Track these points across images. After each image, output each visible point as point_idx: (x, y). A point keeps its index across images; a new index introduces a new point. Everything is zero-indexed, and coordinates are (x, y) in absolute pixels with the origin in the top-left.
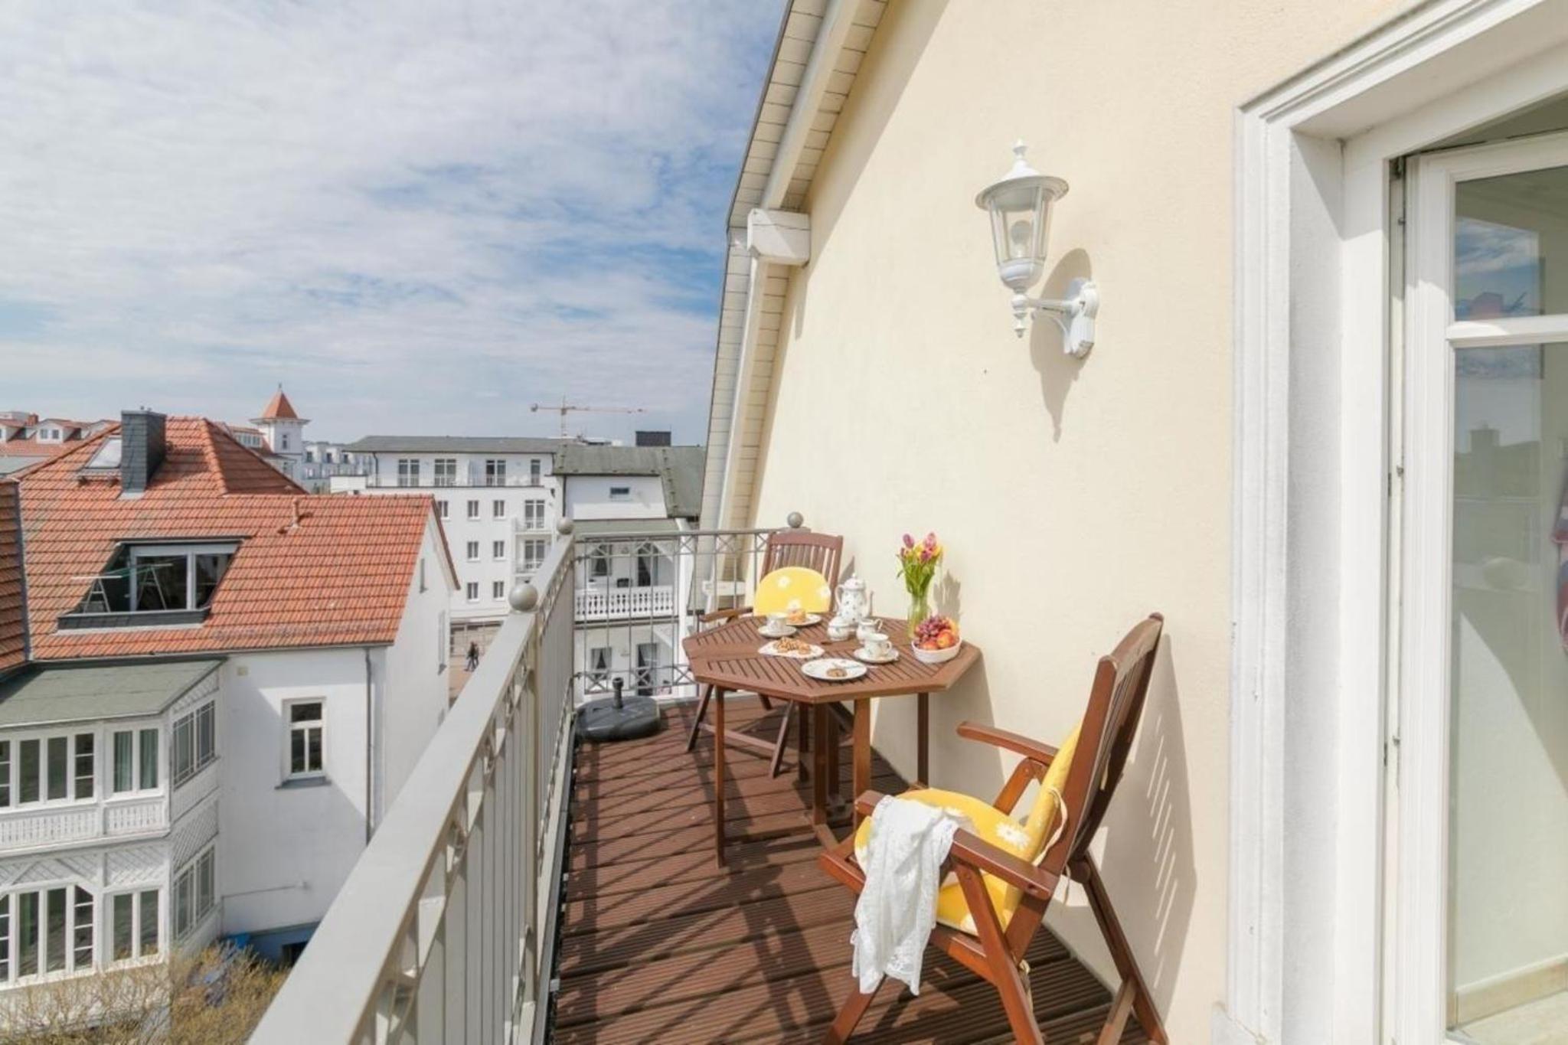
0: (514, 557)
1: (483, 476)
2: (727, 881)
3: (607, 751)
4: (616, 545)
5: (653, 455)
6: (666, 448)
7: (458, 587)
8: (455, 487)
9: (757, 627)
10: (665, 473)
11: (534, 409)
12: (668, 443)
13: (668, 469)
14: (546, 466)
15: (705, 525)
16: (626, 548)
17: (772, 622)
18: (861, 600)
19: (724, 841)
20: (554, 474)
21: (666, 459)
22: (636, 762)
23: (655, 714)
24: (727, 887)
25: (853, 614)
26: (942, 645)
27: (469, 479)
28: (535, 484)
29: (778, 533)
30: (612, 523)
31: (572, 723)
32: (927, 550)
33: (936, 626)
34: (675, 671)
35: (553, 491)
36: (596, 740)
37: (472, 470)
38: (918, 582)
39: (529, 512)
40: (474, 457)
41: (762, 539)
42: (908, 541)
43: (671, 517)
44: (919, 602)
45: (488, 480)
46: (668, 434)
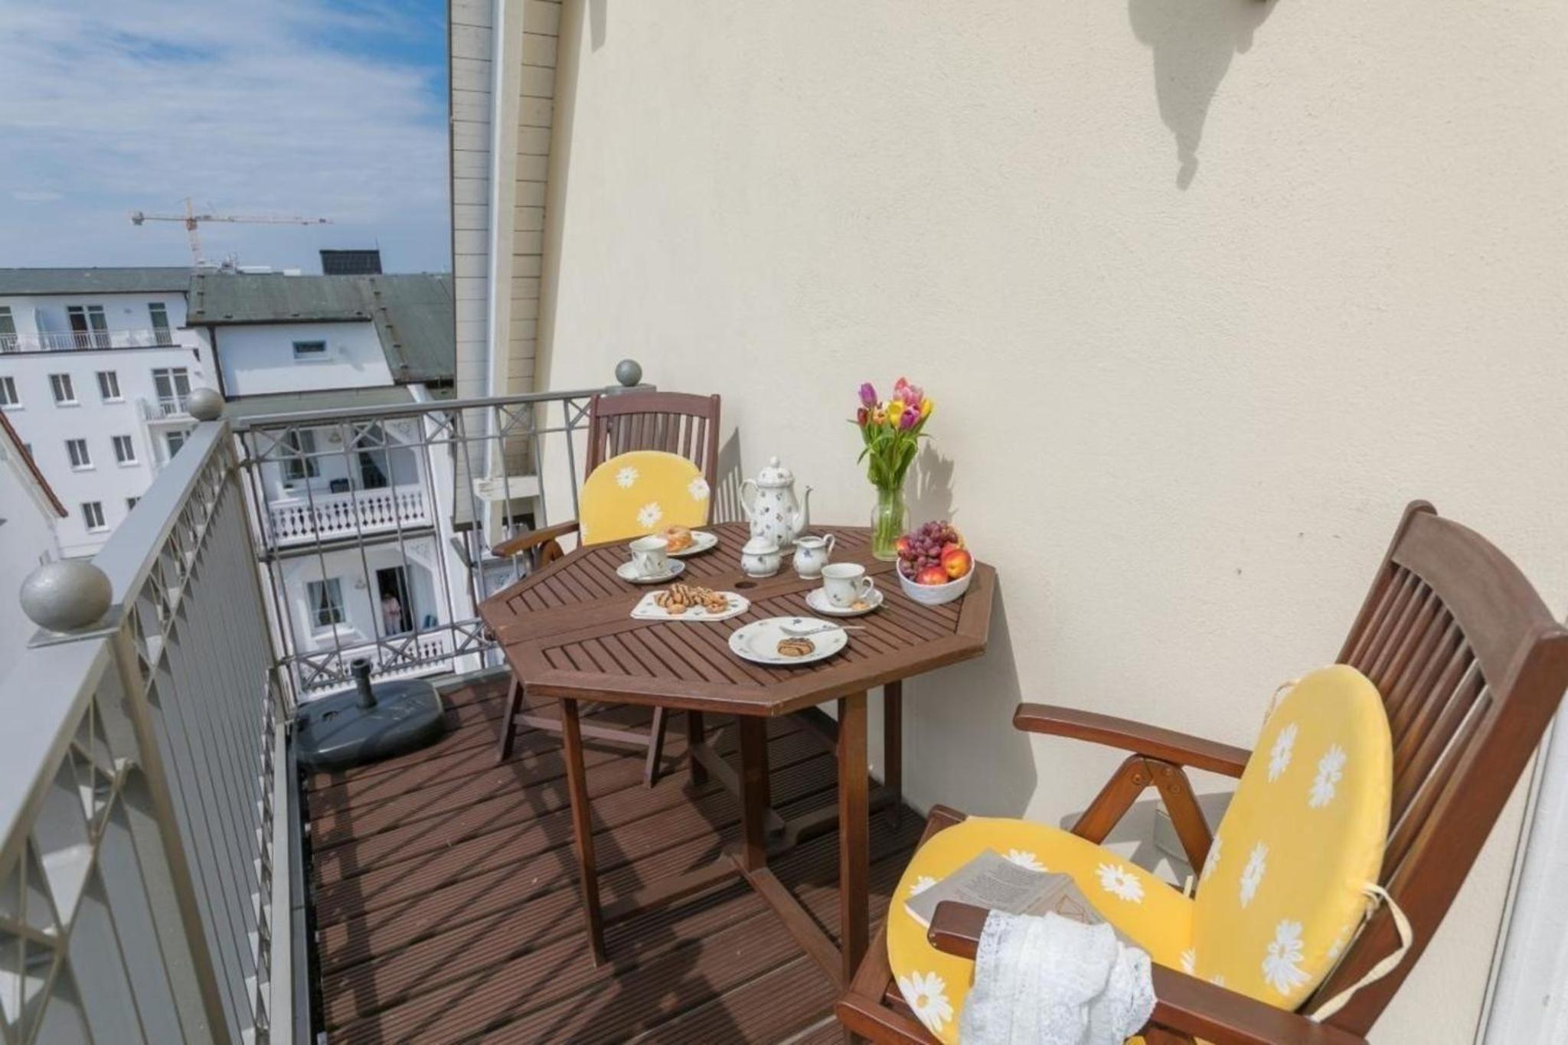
0: (153, 458)
1: (68, 334)
2: (616, 987)
3: (358, 783)
4: (319, 431)
5: (356, 288)
6: (375, 276)
7: (63, 513)
8: (19, 353)
9: (615, 569)
10: (381, 314)
11: (138, 221)
12: (377, 268)
13: (384, 309)
14: (177, 313)
15: (465, 391)
16: (336, 434)
17: (643, 557)
18: (788, 504)
19: (599, 920)
20: (190, 325)
21: (377, 294)
22: (416, 795)
23: (436, 708)
24: (619, 998)
25: (778, 528)
26: (953, 572)
27: (42, 339)
28: (163, 343)
29: (603, 396)
30: (304, 397)
31: (288, 740)
32: (911, 408)
33: (935, 541)
34: (457, 632)
35: (196, 352)
36: (338, 766)
37: (44, 324)
38: (891, 465)
39: (162, 387)
40: (45, 303)
41: (577, 407)
42: (868, 393)
43: (400, 383)
44: (891, 499)
45: (77, 338)
46: (374, 255)
